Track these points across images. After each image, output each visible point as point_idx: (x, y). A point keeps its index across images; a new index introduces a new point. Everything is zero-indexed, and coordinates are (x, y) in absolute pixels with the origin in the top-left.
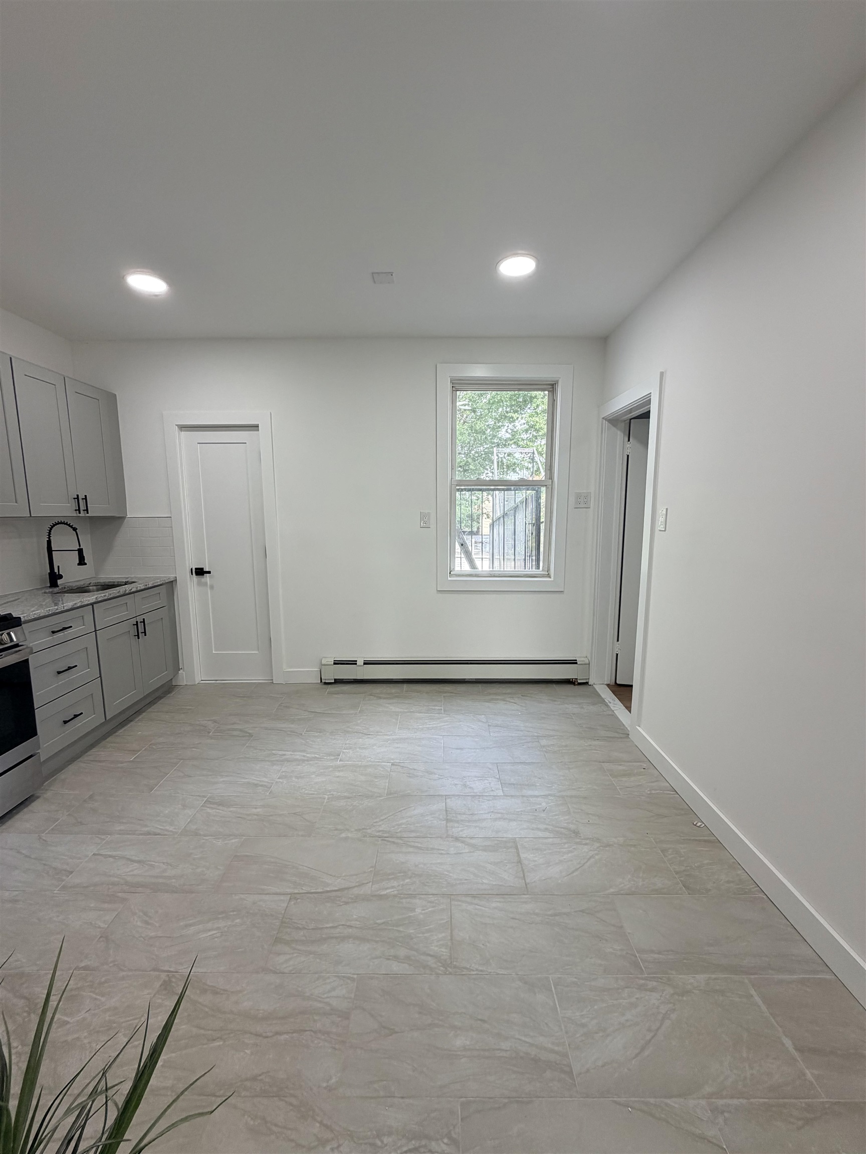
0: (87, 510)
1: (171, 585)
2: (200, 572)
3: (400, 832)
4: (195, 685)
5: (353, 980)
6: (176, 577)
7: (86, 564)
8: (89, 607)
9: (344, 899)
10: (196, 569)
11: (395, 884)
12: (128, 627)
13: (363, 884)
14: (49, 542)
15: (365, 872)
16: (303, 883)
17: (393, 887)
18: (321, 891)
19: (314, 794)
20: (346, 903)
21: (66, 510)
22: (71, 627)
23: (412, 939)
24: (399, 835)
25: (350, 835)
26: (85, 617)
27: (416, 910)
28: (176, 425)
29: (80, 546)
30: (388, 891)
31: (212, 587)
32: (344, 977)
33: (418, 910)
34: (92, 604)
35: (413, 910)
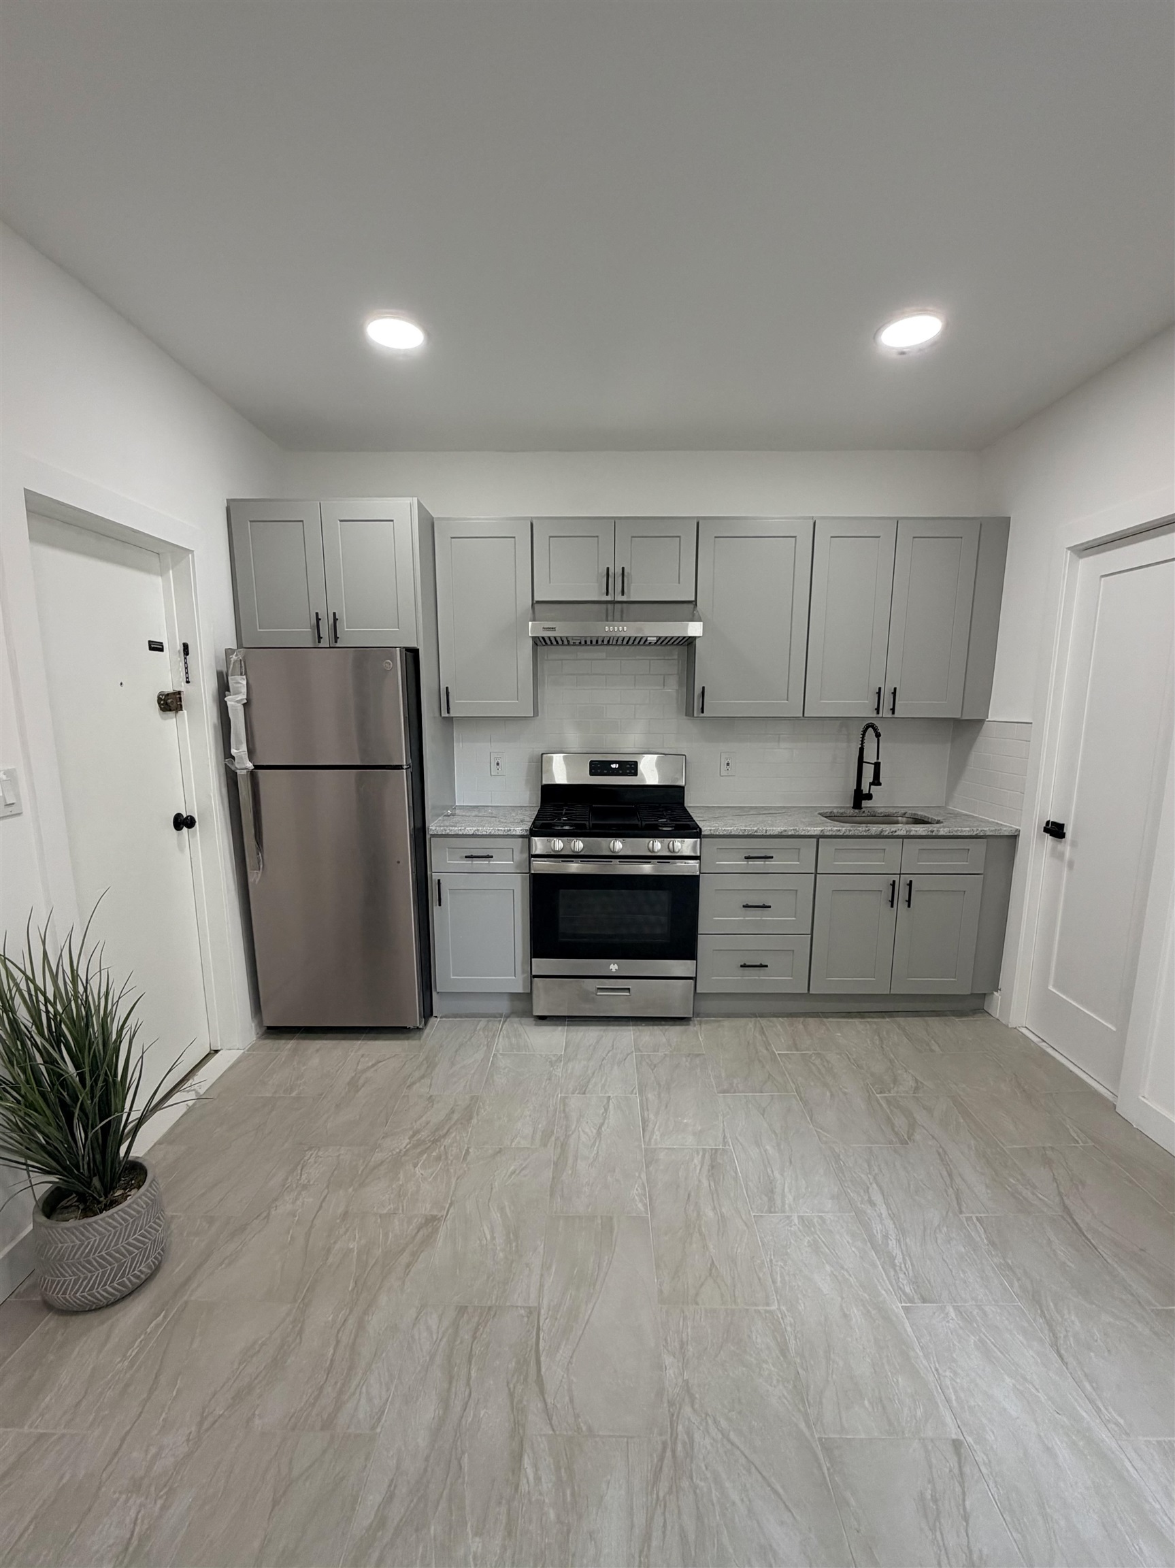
0: (893, 710)
1: (1012, 840)
2: (1056, 830)
5: (373, 1428)
6: (1018, 831)
7: (880, 784)
8: (813, 839)
9: (519, 1388)
10: (1052, 822)
11: (546, 1485)
12: (882, 884)
13: (550, 1419)
14: (862, 750)
15: (577, 1416)
16: (558, 1317)
17: (538, 1479)
18: (541, 1348)
19: (774, 1282)
20: (511, 1395)
21: (870, 707)
22: (772, 857)
23: (417, 1530)
25: (671, 1373)
26: (801, 851)
27: (477, 1539)
29: (878, 758)
30: (530, 1472)
31: (1071, 865)
32: (384, 1412)
33: (476, 1545)
34: (818, 838)
35: (478, 1533)
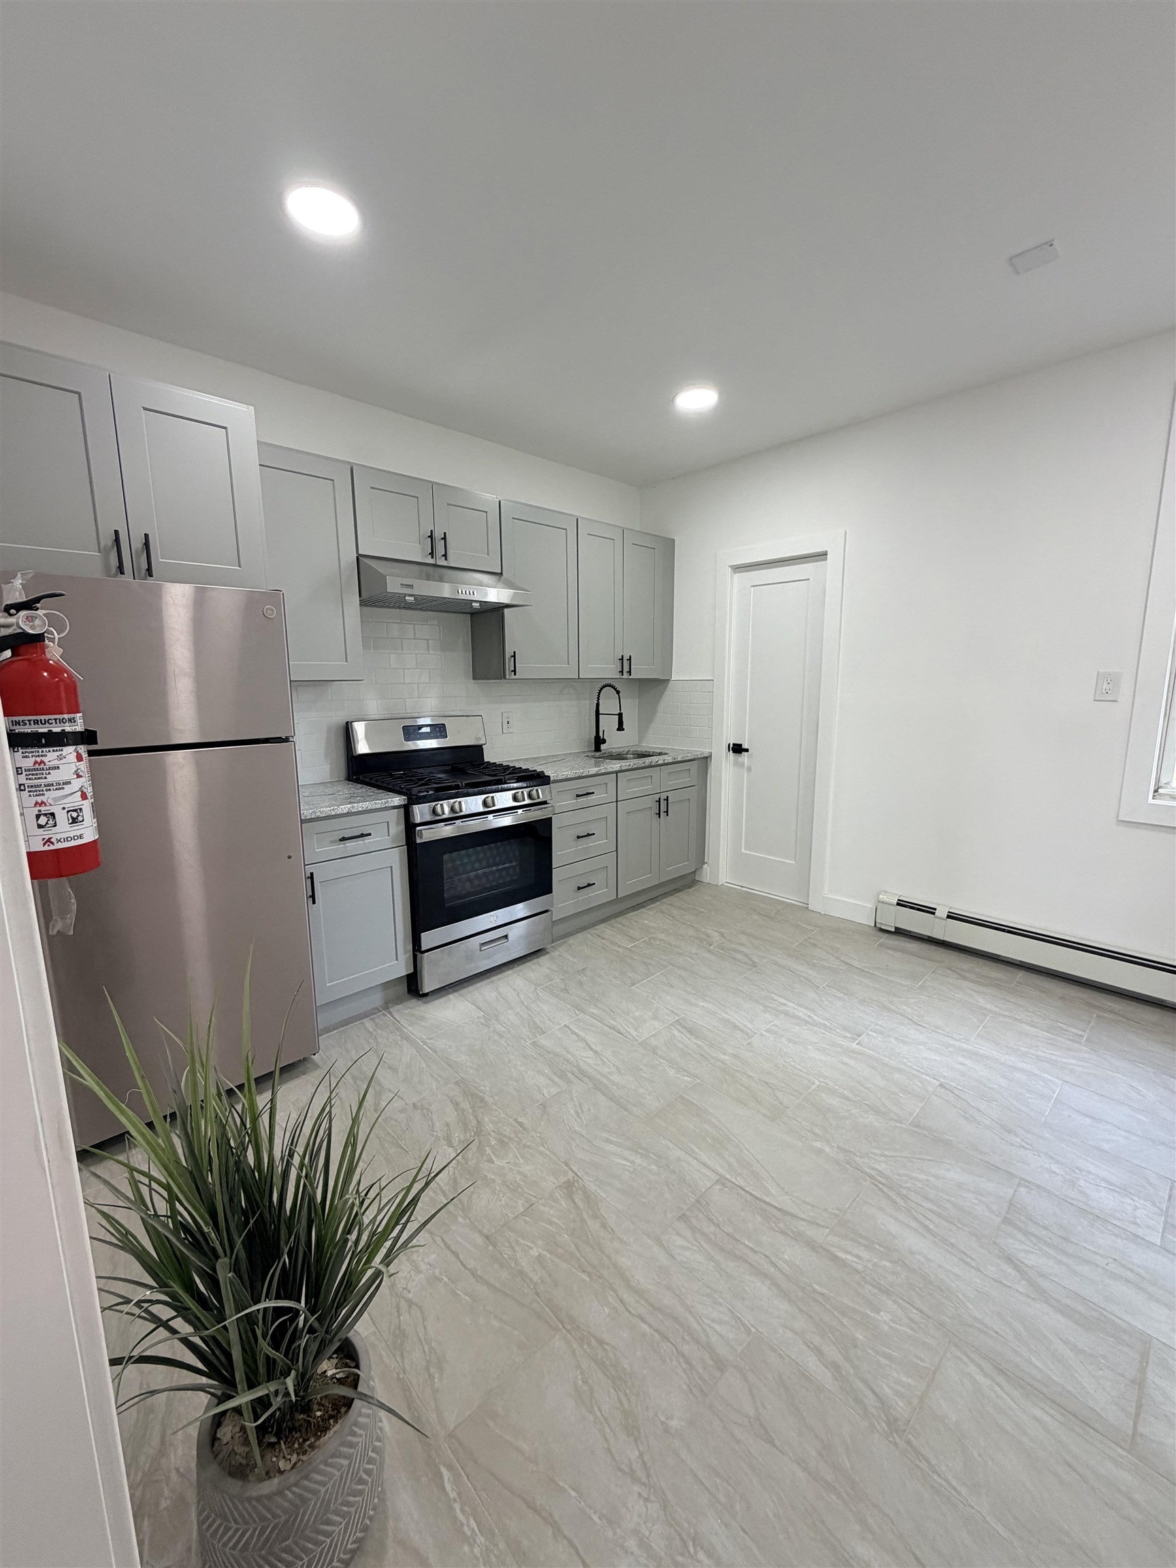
0: (630, 672)
1: (706, 760)
2: (738, 749)
3: (908, 1188)
4: (718, 886)
5: (749, 1333)
6: (711, 753)
7: (623, 730)
8: (612, 775)
9: (781, 1225)
10: (734, 745)
11: (865, 1255)
12: (650, 802)
13: (818, 1224)
14: (598, 705)
15: (826, 1210)
16: (740, 1172)
17: (858, 1257)
18: (759, 1196)
19: (801, 1071)
20: (783, 1233)
21: (609, 671)
22: (593, 793)
23: (855, 1347)
24: (904, 1192)
25: (827, 1149)
26: (608, 785)
27: (882, 1313)
28: (730, 566)
29: (620, 710)
30: (849, 1257)
31: (749, 769)
32: (739, 1318)
33: (884, 1316)
34: (617, 772)
35: (878, 1311)
